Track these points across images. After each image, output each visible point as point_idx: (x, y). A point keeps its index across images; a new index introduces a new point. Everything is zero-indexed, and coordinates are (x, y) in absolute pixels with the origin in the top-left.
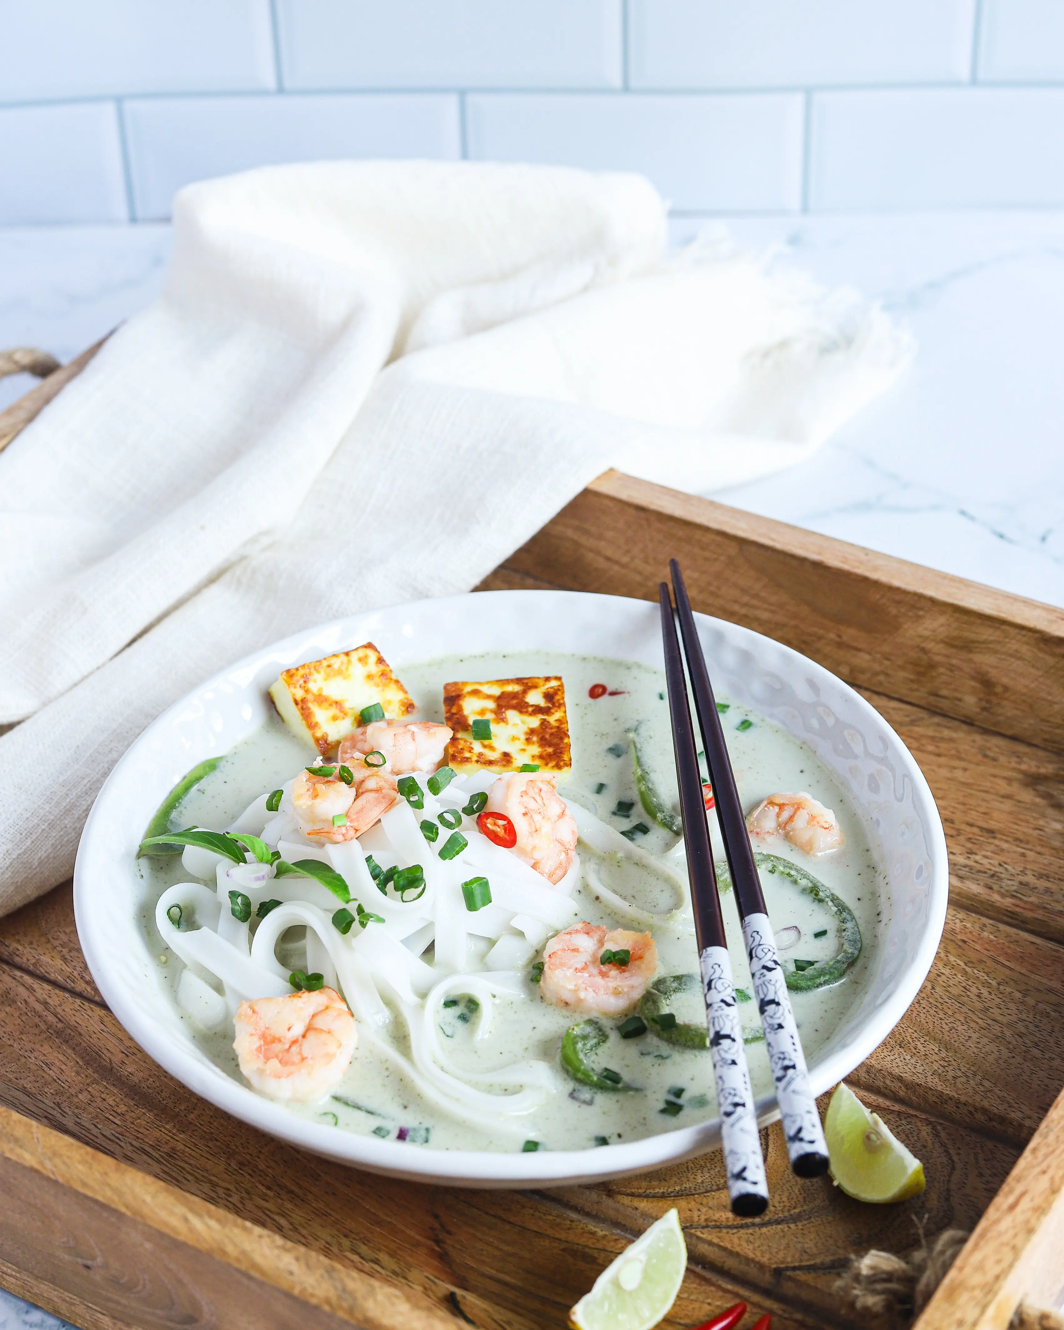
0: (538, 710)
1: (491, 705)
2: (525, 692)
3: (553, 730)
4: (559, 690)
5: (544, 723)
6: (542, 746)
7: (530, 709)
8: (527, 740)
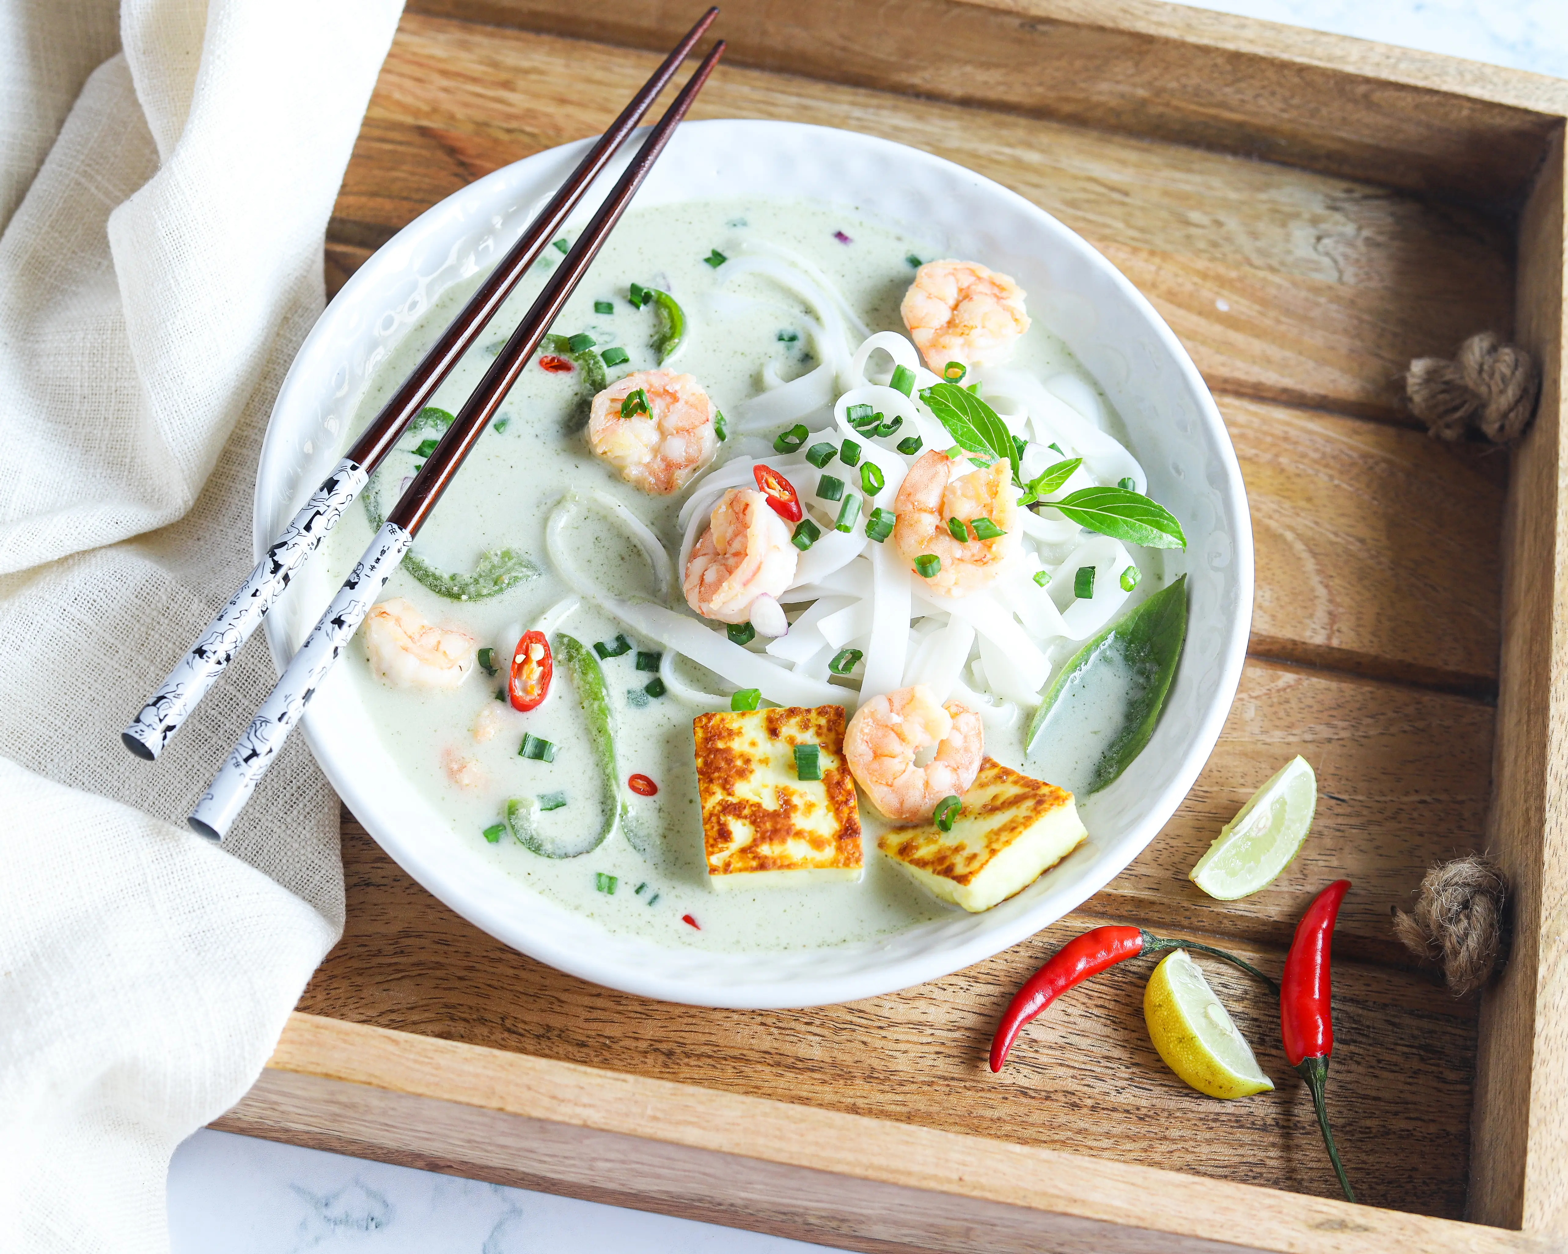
0: (736, 809)
1: (798, 821)
2: (755, 843)
3: (716, 775)
4: (712, 846)
5: (726, 786)
6: (728, 750)
7: (746, 812)
8: (748, 761)
